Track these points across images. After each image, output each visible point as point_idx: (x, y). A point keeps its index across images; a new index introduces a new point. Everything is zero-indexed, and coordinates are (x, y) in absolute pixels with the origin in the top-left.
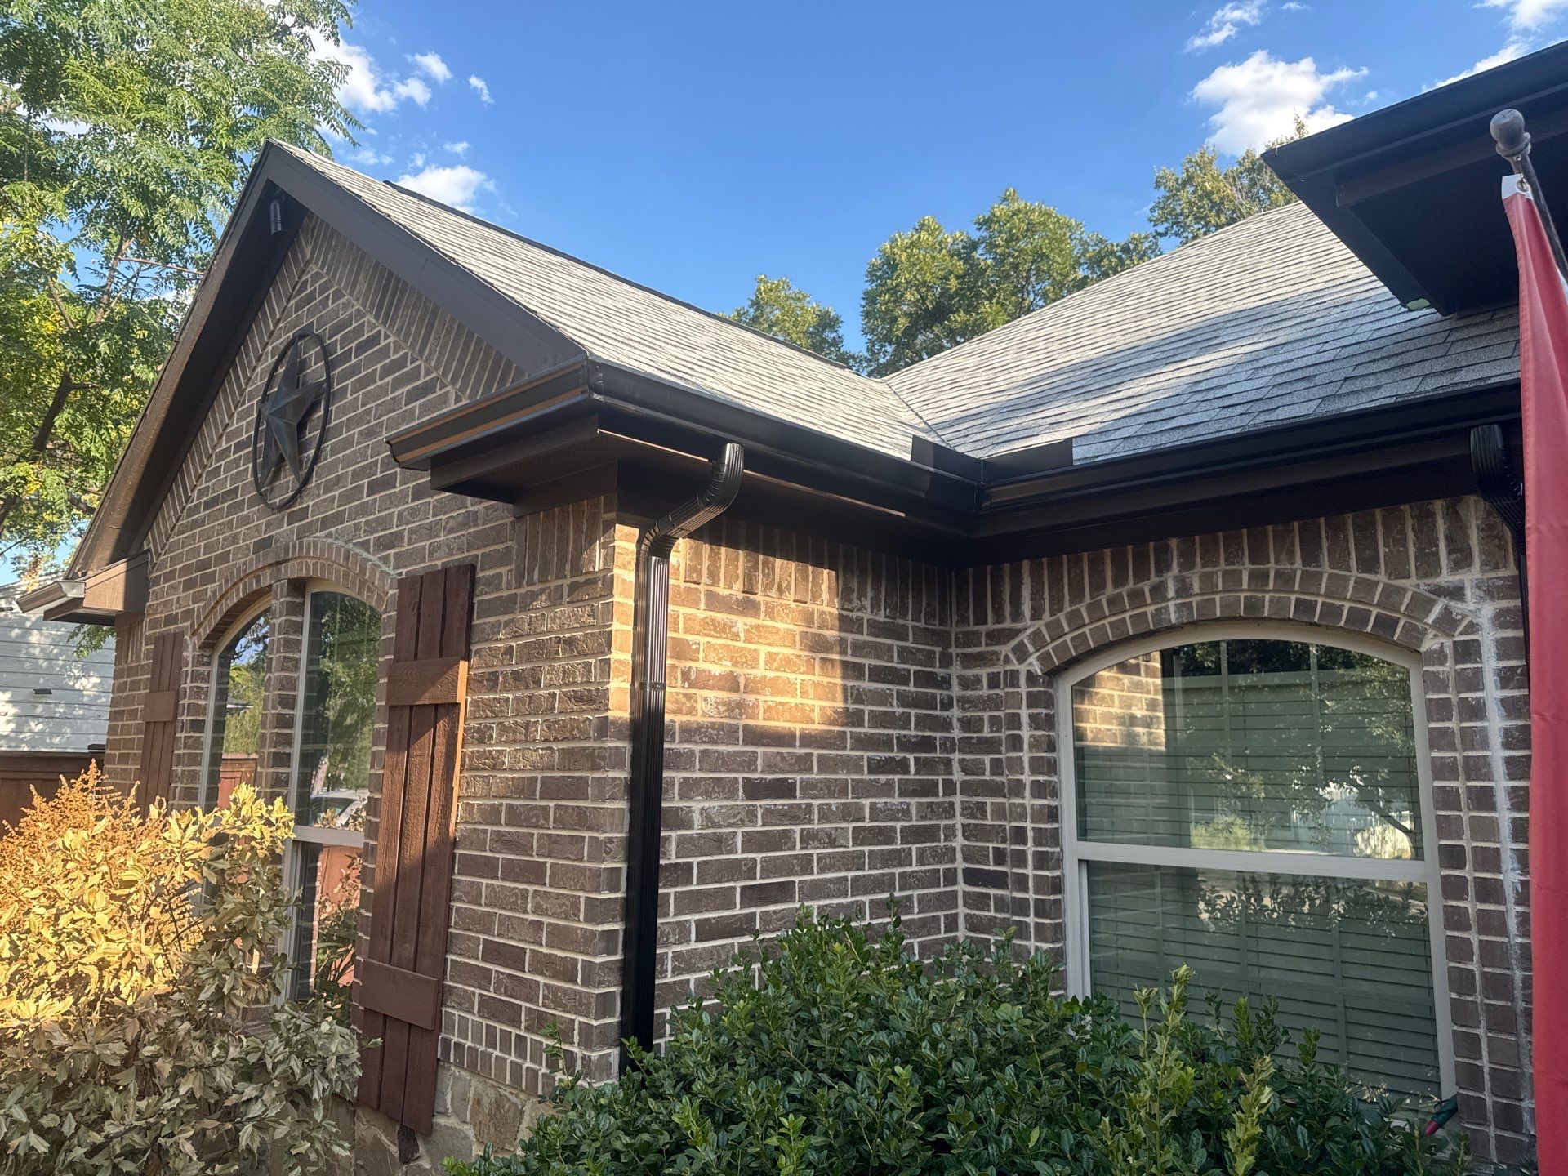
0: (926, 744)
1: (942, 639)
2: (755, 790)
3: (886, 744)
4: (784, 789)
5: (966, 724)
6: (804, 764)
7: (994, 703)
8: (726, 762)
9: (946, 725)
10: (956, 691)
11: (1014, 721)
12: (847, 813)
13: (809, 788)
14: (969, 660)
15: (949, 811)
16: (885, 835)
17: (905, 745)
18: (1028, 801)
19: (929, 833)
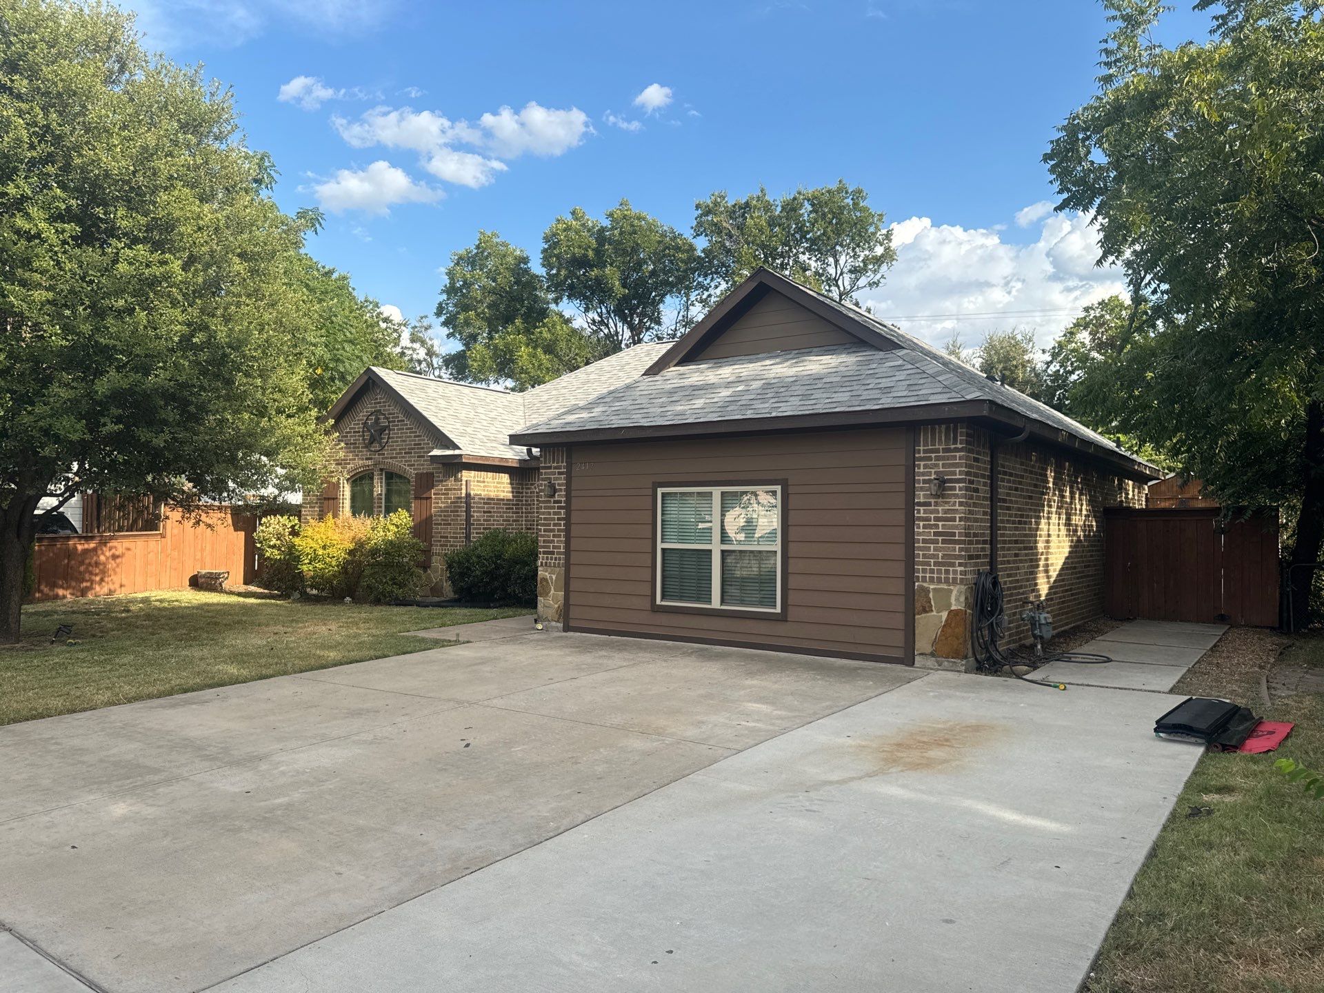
0: (518, 505)
1: (522, 484)
2: (484, 512)
3: (509, 504)
4: (490, 512)
5: (526, 501)
6: (493, 508)
7: (531, 497)
8: (479, 507)
9: (522, 501)
10: (524, 494)
11: (534, 500)
12: (501, 517)
13: (494, 512)
14: (527, 489)
15: (522, 517)
16: (509, 521)
17: (513, 505)
18: (536, 515)
19: (518, 521)
